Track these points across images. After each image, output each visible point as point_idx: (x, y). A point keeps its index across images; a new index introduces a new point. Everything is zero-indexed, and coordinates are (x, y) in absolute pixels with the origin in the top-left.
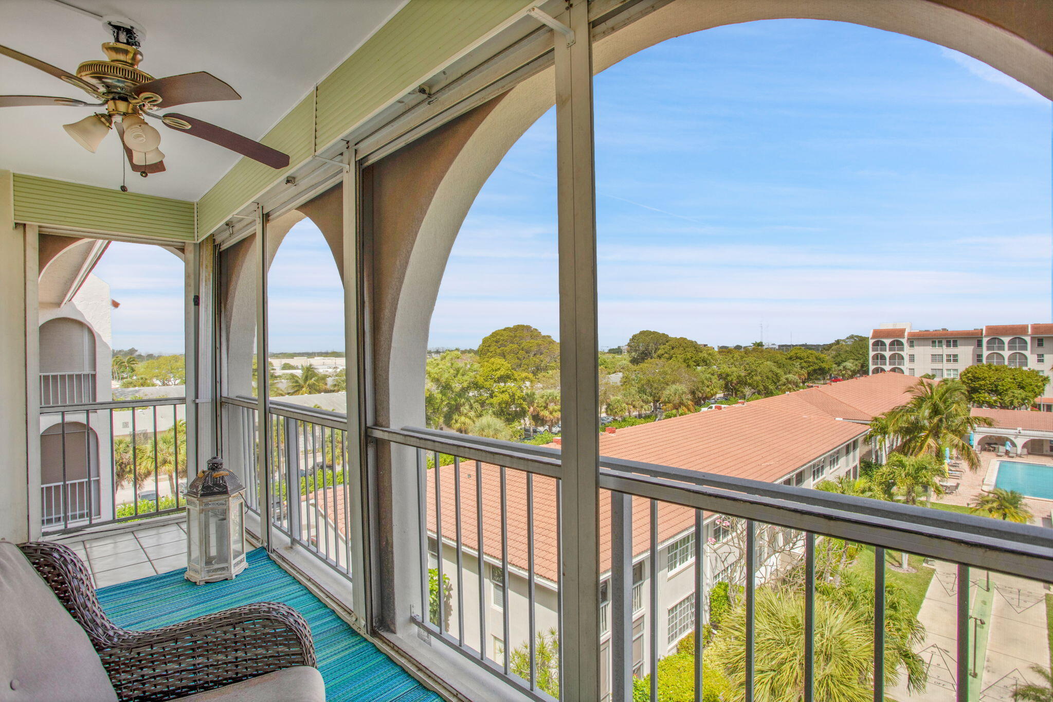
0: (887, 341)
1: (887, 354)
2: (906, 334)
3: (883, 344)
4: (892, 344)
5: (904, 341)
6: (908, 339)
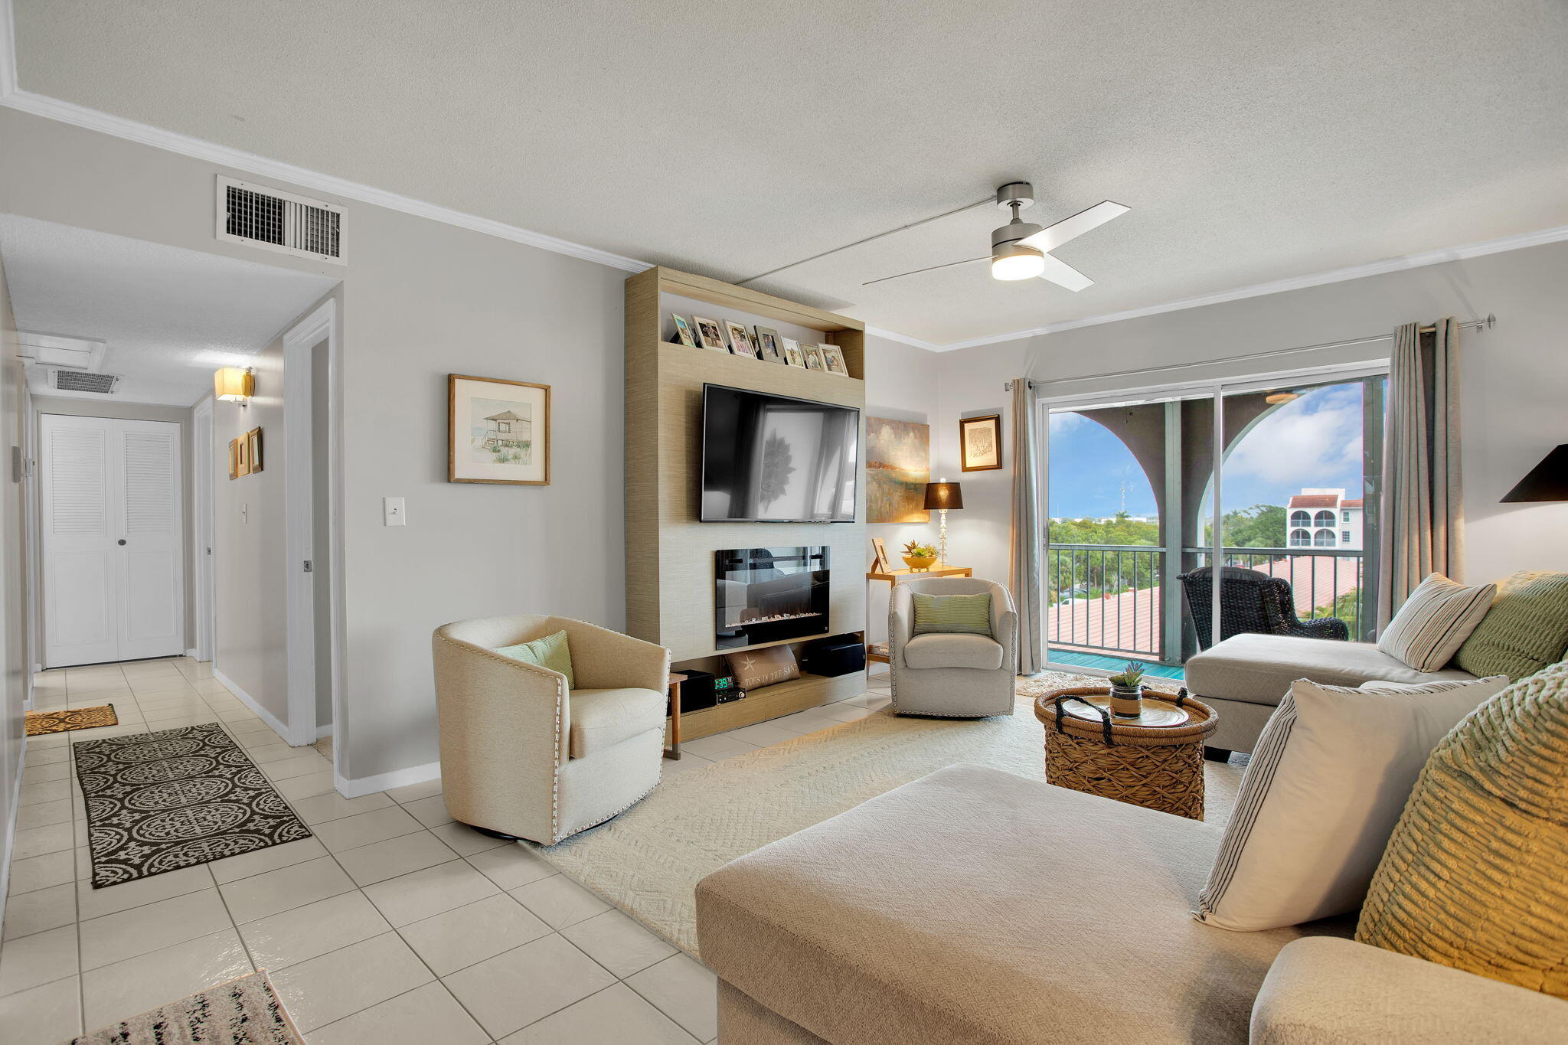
0: (1312, 512)
1: (1312, 530)
2: (1339, 503)
3: (1306, 516)
4: (1319, 516)
5: (1336, 511)
6: (1342, 510)
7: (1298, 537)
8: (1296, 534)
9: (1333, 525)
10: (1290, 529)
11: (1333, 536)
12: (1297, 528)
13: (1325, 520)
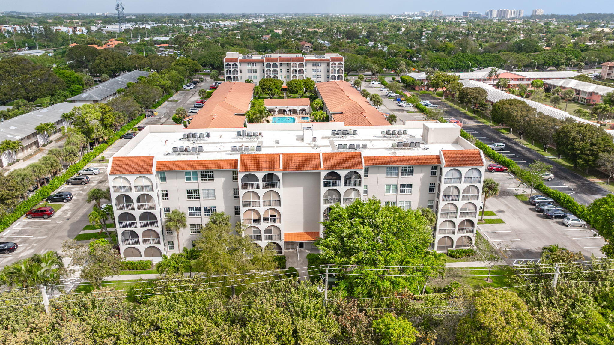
1: (232, 70)
3: (230, 65)
5: (238, 64)
7: (228, 72)
9: (237, 68)
10: (225, 69)
11: (238, 72)
12: (227, 69)
13: (235, 66)
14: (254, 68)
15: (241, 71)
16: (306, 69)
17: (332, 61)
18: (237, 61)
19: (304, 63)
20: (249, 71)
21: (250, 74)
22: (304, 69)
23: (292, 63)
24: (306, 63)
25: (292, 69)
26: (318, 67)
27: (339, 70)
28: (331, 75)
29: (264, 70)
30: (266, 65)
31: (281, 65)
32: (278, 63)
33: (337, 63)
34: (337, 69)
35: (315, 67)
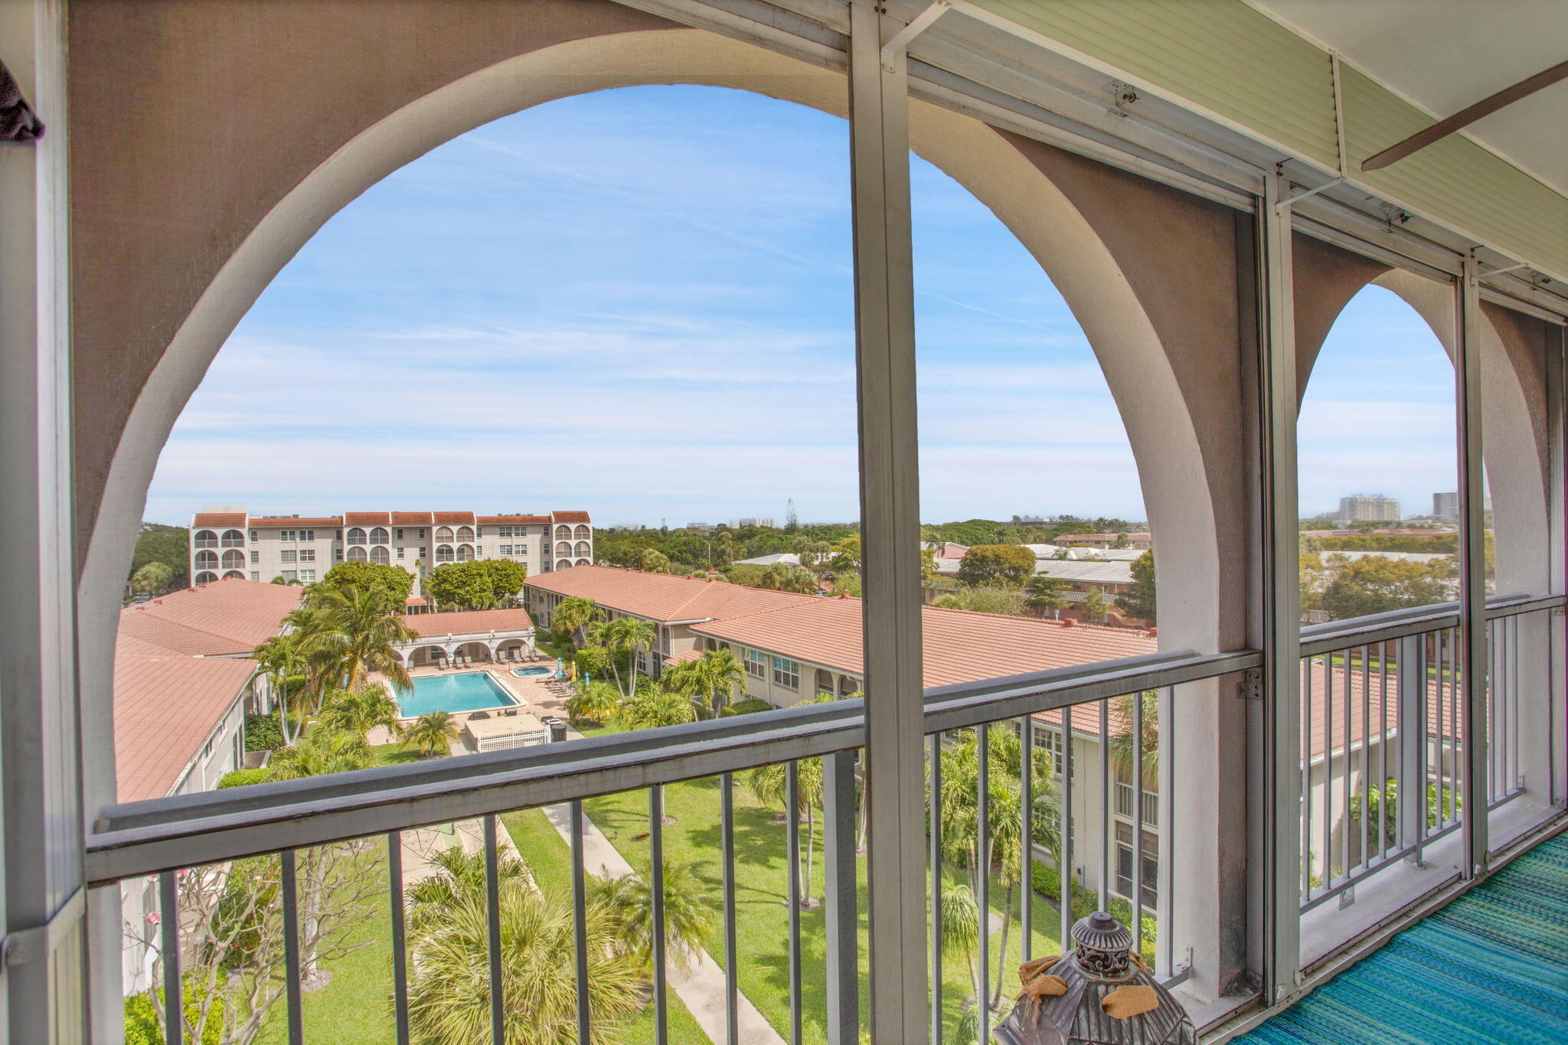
0: (220, 532)
1: (220, 551)
2: (246, 521)
3: (213, 536)
4: (227, 536)
5: (245, 531)
6: (250, 529)
7: (204, 559)
8: (202, 556)
9: (242, 545)
10: (194, 551)
11: (242, 557)
12: (201, 549)
13: (232, 540)
14: (307, 545)
15: (255, 556)
16: (480, 547)
17: (557, 521)
18: (242, 525)
19: (474, 528)
20: (288, 556)
21: (290, 566)
22: (474, 545)
23: (435, 529)
24: (479, 529)
25: (436, 545)
26: (515, 540)
27: (578, 545)
28: (556, 560)
29: (340, 551)
30: (349, 534)
31: (400, 537)
32: (389, 529)
33: (573, 527)
34: (573, 542)
35: (506, 541)
